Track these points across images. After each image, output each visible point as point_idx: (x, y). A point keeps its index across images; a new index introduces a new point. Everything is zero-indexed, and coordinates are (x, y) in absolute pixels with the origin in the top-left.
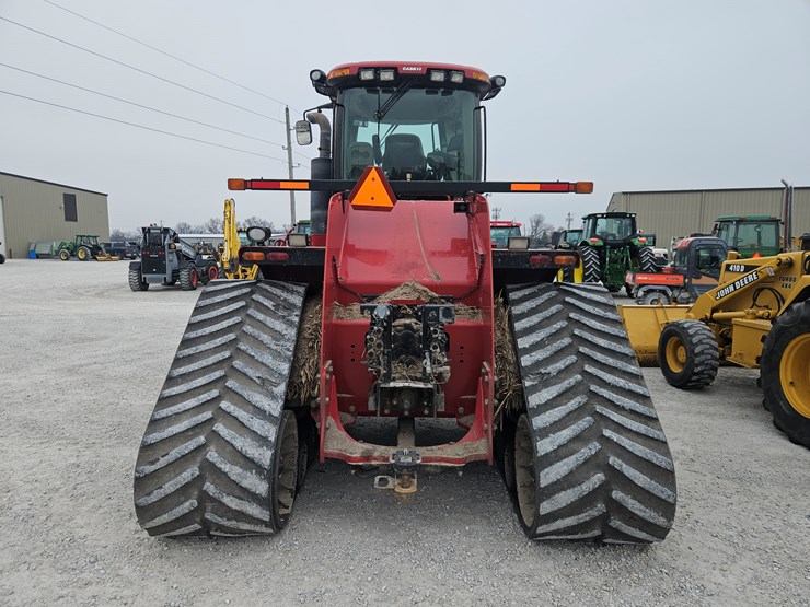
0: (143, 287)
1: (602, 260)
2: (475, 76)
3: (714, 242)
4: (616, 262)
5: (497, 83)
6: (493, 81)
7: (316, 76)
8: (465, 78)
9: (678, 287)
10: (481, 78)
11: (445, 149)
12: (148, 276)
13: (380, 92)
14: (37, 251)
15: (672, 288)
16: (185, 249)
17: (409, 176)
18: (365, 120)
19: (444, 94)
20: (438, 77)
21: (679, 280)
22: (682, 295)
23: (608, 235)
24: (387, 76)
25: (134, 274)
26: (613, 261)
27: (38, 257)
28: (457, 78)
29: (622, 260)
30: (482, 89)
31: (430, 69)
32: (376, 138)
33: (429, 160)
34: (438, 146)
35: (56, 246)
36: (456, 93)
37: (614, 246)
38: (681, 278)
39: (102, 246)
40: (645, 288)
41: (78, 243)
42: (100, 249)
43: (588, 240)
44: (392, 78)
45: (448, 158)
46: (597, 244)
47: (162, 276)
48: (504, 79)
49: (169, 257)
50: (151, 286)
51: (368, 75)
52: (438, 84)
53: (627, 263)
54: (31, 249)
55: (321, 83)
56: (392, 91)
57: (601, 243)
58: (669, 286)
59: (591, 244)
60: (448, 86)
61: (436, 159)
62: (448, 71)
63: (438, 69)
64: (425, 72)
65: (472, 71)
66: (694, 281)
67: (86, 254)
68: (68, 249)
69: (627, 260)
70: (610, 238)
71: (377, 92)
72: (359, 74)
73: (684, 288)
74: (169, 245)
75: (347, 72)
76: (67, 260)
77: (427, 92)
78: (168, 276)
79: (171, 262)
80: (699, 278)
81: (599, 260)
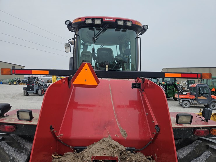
0: (27, 95)
1: (166, 89)
2: (136, 24)
3: (204, 85)
4: (170, 90)
5: (145, 28)
6: (144, 27)
7: (68, 23)
8: (132, 24)
9: (193, 99)
10: (139, 25)
11: (122, 55)
12: (28, 91)
13: (95, 30)
14: (3, 82)
15: (191, 99)
16: (41, 83)
17: (107, 66)
18: (91, 43)
19: (123, 31)
20: (120, 23)
21: (193, 97)
22: (194, 102)
23: (167, 81)
24: (98, 22)
25: (25, 91)
26: (169, 89)
27: (3, 83)
28: (129, 24)
29: (172, 89)
30: (139, 30)
31: (117, 20)
32: (93, 49)
33: (116, 59)
34: (119, 53)
35: (8, 80)
36: (128, 31)
37: (170, 85)
38: (194, 97)
39: (21, 81)
40: (182, 100)
41: (14, 80)
42: (20, 81)
43: (162, 83)
44: (100, 23)
45: (124, 58)
46: (164, 84)
47: (33, 91)
48: (148, 26)
49: (35, 86)
50: (30, 94)
51: (89, 22)
52: (120, 27)
53: (174, 90)
54: (1, 81)
55: (70, 26)
56: (100, 30)
57: (166, 84)
58: (190, 99)
59: (163, 84)
60: (125, 28)
61: (119, 59)
62: (125, 21)
63: (121, 20)
64: (115, 21)
65: (135, 21)
66: (198, 98)
67: (16, 83)
68: (11, 81)
69: (174, 89)
70: (168, 82)
71: (93, 29)
72: (85, 21)
73: (195, 100)
74: (36, 82)
75: (80, 20)
76: (11, 84)
77: (116, 30)
78: (35, 91)
79: (36, 87)
80: (200, 97)
81: (165, 89)
